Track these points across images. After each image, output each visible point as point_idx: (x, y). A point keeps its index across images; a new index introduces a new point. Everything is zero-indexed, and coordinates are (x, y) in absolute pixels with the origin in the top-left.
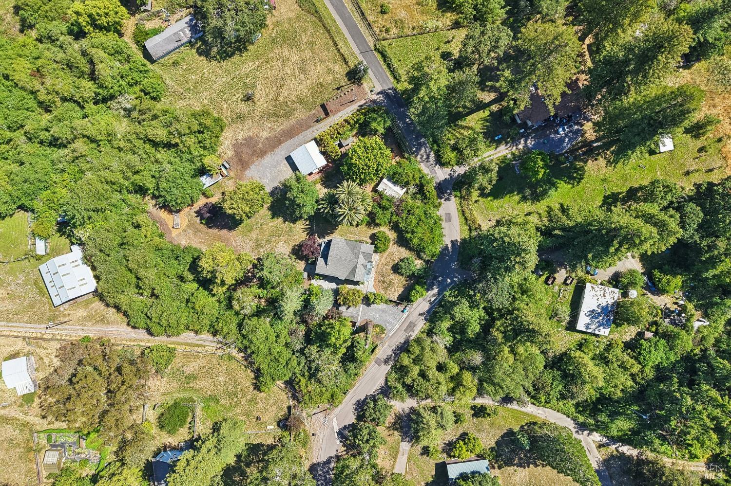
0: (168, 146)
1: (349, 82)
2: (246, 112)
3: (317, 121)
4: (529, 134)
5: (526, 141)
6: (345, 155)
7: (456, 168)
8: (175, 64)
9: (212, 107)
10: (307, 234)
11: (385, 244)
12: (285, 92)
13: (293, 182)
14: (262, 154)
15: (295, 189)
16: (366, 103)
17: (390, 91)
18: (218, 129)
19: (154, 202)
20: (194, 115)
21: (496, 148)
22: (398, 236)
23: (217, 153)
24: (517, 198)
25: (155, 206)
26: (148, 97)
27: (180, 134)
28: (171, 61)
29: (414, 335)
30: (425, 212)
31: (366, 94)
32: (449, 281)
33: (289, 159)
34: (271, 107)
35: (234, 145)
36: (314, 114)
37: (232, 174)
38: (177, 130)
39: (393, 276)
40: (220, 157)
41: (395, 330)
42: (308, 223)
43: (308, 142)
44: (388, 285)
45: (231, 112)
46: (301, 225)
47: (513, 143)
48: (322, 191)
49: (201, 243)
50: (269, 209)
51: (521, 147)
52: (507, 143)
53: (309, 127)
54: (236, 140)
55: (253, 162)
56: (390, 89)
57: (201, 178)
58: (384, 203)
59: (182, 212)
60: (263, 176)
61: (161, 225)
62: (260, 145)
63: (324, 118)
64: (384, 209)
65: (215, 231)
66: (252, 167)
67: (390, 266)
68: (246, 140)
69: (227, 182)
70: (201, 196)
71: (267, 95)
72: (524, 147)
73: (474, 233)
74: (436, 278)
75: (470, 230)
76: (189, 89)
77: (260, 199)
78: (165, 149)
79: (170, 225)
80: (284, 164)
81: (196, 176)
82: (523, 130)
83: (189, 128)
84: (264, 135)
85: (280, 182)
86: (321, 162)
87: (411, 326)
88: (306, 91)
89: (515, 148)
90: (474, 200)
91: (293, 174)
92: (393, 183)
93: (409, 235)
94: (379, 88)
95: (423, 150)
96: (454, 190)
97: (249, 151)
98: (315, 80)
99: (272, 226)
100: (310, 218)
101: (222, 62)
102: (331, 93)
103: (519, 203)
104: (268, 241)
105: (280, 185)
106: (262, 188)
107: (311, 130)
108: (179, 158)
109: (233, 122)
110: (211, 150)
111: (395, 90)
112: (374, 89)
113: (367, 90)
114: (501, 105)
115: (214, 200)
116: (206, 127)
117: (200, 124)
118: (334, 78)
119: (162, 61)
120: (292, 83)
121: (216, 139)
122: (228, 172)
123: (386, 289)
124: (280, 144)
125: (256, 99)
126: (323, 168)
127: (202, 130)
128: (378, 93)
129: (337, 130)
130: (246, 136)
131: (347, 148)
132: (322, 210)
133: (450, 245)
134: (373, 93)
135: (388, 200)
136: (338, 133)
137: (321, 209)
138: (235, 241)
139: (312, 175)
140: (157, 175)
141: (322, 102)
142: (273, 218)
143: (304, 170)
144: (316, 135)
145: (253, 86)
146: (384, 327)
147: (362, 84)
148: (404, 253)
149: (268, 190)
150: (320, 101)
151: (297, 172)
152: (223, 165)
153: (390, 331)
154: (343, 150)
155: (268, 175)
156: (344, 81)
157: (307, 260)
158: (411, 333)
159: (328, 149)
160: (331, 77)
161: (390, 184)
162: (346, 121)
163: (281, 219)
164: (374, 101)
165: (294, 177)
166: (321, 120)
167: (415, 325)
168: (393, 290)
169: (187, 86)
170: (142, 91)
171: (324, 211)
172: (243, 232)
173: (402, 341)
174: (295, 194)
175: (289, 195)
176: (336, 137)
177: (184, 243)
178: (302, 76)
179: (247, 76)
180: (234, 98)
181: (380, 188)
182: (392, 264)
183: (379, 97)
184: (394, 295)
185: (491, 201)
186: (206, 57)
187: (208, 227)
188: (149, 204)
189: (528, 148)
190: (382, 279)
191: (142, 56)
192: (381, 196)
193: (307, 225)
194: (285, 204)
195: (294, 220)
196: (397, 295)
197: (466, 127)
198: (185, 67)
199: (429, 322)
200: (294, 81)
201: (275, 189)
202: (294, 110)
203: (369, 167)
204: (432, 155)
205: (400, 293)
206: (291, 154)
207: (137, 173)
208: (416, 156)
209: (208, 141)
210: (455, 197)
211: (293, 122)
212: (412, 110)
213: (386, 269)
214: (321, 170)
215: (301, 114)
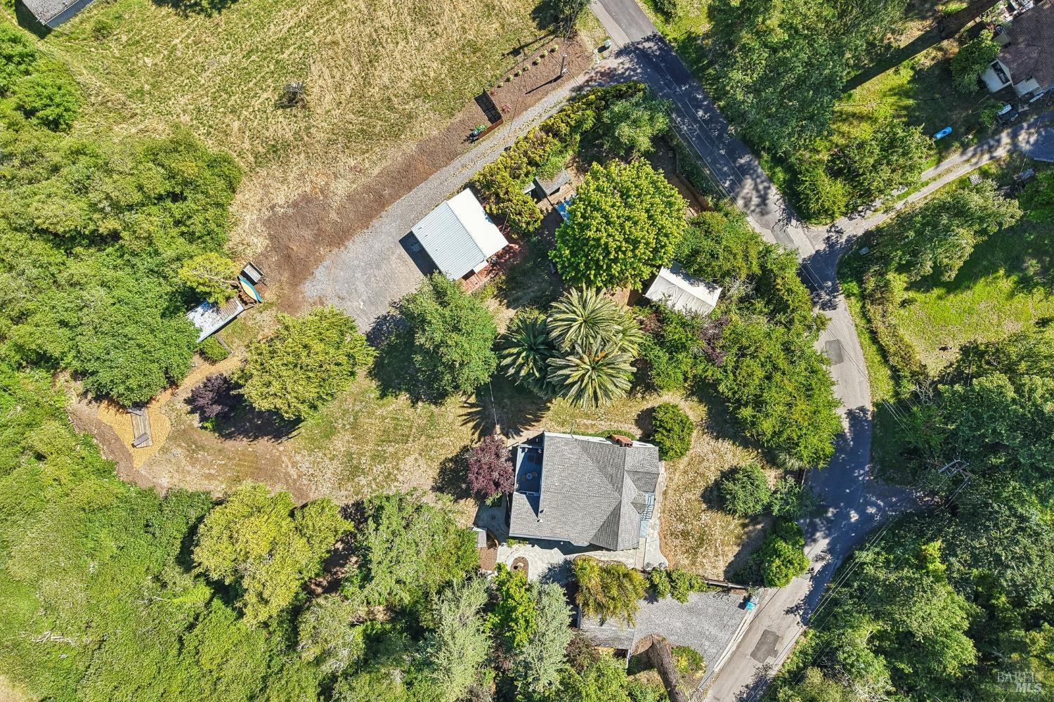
0: (98, 240)
1: (543, 33)
2: (289, 136)
3: (472, 138)
4: (1023, 117)
5: (1014, 136)
6: (554, 218)
7: (841, 222)
8: (101, 32)
9: (202, 131)
10: (475, 428)
11: (682, 440)
12: (382, 76)
13: (429, 305)
14: (340, 237)
15: (436, 322)
16: (591, 79)
17: (647, 45)
18: (221, 184)
19: (79, 386)
20: (153, 155)
21: (939, 162)
22: (709, 413)
23: (226, 247)
24: (1006, 284)
25: (85, 394)
26: (34, 121)
27: (117, 208)
28: (89, 27)
29: (779, 664)
30: (787, 348)
31: (589, 58)
32: (854, 516)
33: (410, 244)
34: (350, 116)
35: (268, 222)
36: (462, 122)
37: (269, 295)
38: (108, 197)
39: (706, 517)
40: (234, 255)
41: (726, 655)
42: (473, 400)
43: (452, 195)
44: (697, 543)
45: (251, 138)
46: (455, 408)
47: (980, 144)
48: (503, 317)
49: (210, 477)
50: (372, 374)
51: (1001, 152)
52: (965, 147)
53: (452, 156)
54: (272, 208)
55: (319, 260)
56: (648, 39)
57: (191, 315)
58: (673, 332)
59: (154, 405)
60: (350, 293)
61: (103, 441)
62: (333, 216)
63: (490, 129)
64: (675, 348)
65: (240, 445)
66: (320, 272)
67: (699, 492)
68: (295, 204)
69: (259, 317)
70: (197, 359)
71: (338, 88)
72: (1010, 152)
73: (909, 388)
74: (821, 511)
75: (896, 377)
76: (140, 91)
77: (343, 359)
78: (92, 250)
79: (128, 440)
80: (400, 257)
81: (177, 309)
82: (1008, 108)
83: (140, 188)
84: (341, 188)
85: (393, 304)
86: (493, 241)
87: (769, 642)
88: (435, 65)
89: (986, 157)
90: (899, 300)
91: (426, 280)
92: (687, 277)
93: (746, 412)
94: (619, 39)
95: (749, 183)
96: (843, 277)
97: (308, 234)
98: (456, 36)
99: (383, 418)
100: (480, 391)
101: (215, 14)
102: (498, 64)
103: (1011, 295)
104: (378, 457)
105: (394, 312)
106: (346, 326)
107: (457, 163)
108: (128, 270)
109: (259, 164)
110: (210, 239)
111: (661, 39)
112: (609, 42)
113: (590, 47)
114: (940, 49)
115: (228, 367)
116: (186, 183)
117: (172, 176)
118: (503, 26)
119: (66, 27)
120: (397, 51)
121: (219, 211)
122: (258, 292)
123: (693, 552)
124: (383, 206)
125: (312, 100)
126: (499, 256)
127: (178, 190)
128: (619, 54)
129: (525, 153)
130: (294, 196)
131: (554, 199)
132: (512, 371)
133: (846, 424)
134: (606, 53)
135: (684, 325)
136: (531, 163)
137: (508, 366)
138: (294, 464)
139: (473, 278)
140: (72, 318)
141: (478, 90)
142: (383, 395)
143: (451, 266)
144: (473, 173)
145: (302, 69)
146: (699, 651)
147: (575, 34)
148: (732, 455)
149: (365, 325)
150: (473, 87)
151: (436, 274)
152: (243, 274)
153: (714, 659)
154: (544, 205)
155: (361, 287)
156: (530, 29)
157: (480, 497)
158: (770, 660)
159: (510, 207)
160: (496, 25)
161: (678, 281)
162: (547, 129)
163: (404, 398)
164: (610, 75)
165: (428, 289)
166: (481, 134)
167: (777, 639)
168: (711, 554)
169: (135, 85)
170: (19, 108)
171: (518, 372)
172: (312, 440)
173: (750, 681)
174: (438, 337)
175: (420, 339)
176: (527, 175)
177: (165, 480)
178: (422, 30)
179: (283, 43)
180: (256, 103)
181: (654, 294)
182: (702, 485)
183: (620, 65)
184: (716, 567)
185: (940, 298)
186: (176, 6)
187: (221, 435)
188: (70, 394)
189: (1022, 155)
190: (681, 526)
191: (15, 21)
192: (660, 314)
193: (472, 405)
194: (411, 361)
195: (438, 398)
196: (722, 565)
197: (854, 115)
198: (124, 38)
199: (816, 627)
200: (402, 43)
201: (382, 321)
202: (410, 117)
203: (635, 243)
204: (774, 195)
205: (731, 558)
206: (415, 230)
207: (21, 318)
208: (734, 200)
209: (197, 219)
210: (848, 296)
211: (411, 147)
212: (737, 75)
213: (688, 501)
214: (496, 263)
215: (429, 125)
